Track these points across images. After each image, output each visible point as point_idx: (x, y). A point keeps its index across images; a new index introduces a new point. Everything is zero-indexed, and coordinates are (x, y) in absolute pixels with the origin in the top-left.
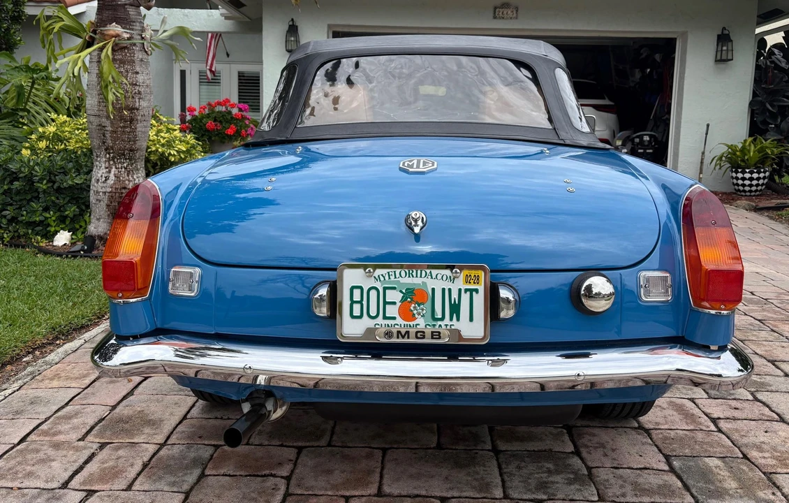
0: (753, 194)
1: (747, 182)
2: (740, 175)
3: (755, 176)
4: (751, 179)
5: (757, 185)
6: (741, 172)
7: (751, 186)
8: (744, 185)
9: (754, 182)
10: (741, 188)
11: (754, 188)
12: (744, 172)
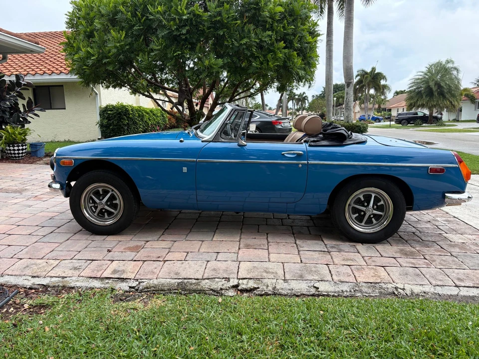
0: (20, 158)
1: (16, 152)
2: (12, 148)
3: (21, 148)
4: (18, 150)
5: (22, 153)
6: (12, 146)
7: (19, 154)
8: (15, 154)
9: (21, 152)
10: (13, 155)
11: (20, 155)
12: (14, 147)
